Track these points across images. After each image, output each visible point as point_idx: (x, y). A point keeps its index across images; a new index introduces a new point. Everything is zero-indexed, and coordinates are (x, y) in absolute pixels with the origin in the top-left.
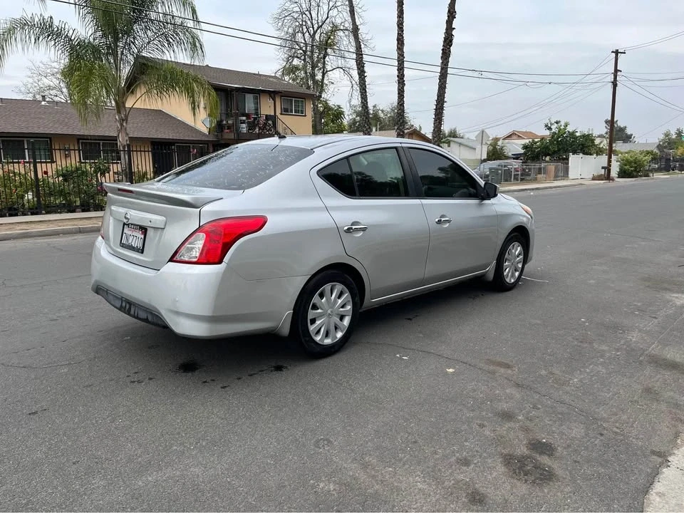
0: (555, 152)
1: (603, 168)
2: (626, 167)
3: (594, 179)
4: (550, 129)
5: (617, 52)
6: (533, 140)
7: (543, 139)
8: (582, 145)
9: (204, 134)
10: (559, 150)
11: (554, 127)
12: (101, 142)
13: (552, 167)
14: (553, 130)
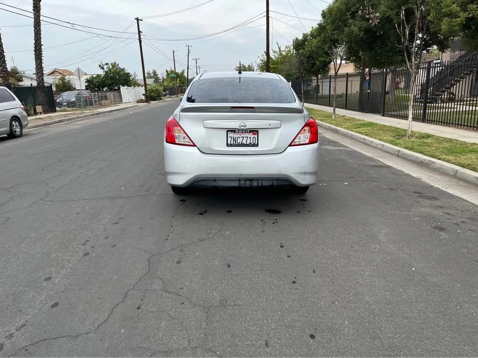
0: (110, 85)
1: (143, 95)
2: (153, 94)
3: (138, 102)
4: (103, 68)
5: (137, 19)
6: (92, 76)
7: (98, 76)
8: (126, 80)
10: (113, 83)
11: (105, 67)
13: (111, 95)
14: (106, 69)
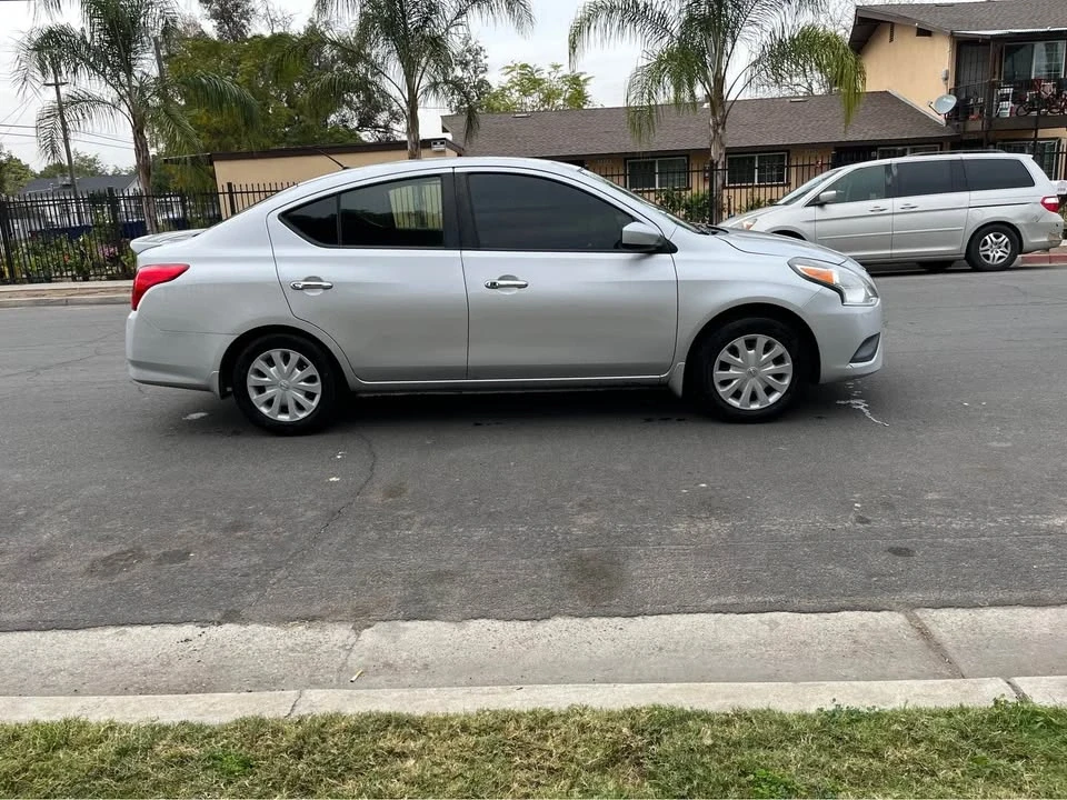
9: (936, 125)
12: (757, 156)
